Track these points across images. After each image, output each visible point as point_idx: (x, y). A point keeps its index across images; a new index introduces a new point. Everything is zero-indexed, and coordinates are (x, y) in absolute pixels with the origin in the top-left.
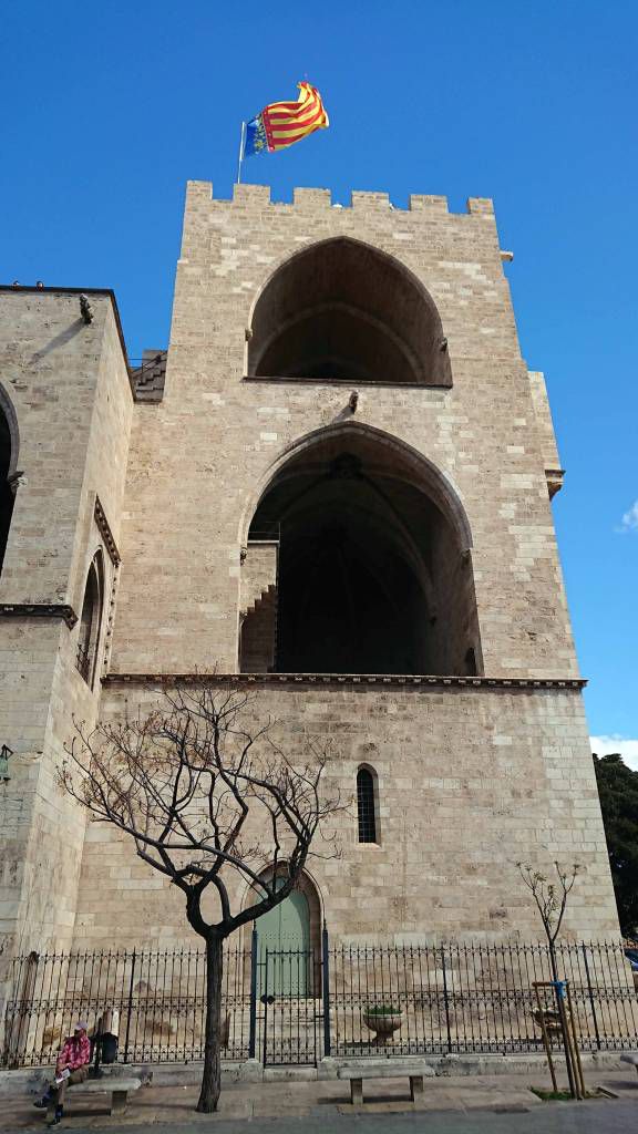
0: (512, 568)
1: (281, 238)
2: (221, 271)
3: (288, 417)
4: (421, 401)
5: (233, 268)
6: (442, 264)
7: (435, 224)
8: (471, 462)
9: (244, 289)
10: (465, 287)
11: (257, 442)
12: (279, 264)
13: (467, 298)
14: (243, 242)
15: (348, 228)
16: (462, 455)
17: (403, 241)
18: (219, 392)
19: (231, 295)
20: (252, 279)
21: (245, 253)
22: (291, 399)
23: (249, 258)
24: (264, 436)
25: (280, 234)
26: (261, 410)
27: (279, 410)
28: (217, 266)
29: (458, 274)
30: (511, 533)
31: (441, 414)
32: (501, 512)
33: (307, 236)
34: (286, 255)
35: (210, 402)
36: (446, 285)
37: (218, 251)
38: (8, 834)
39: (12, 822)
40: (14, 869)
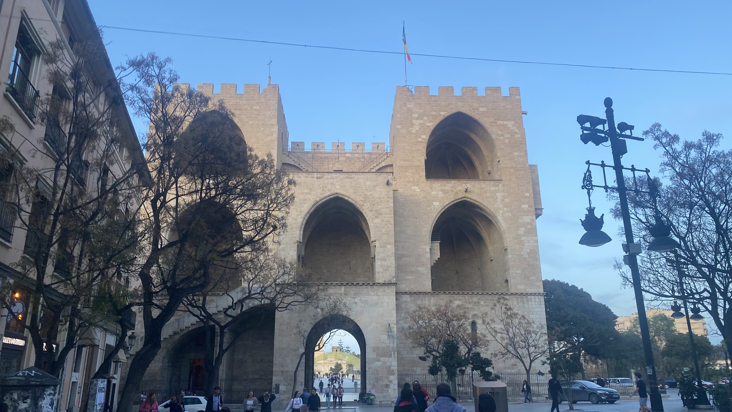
0: (522, 253)
1: (435, 113)
2: (413, 131)
3: (442, 195)
4: (490, 187)
5: (418, 129)
6: (499, 122)
7: (496, 102)
8: (509, 212)
9: (423, 139)
10: (508, 133)
11: (432, 206)
12: (435, 125)
13: (508, 138)
14: (420, 117)
15: (461, 107)
16: (505, 209)
17: (483, 112)
18: (417, 186)
19: (418, 142)
20: (425, 134)
21: (422, 121)
22: (443, 188)
23: (423, 123)
24: (435, 203)
25: (435, 111)
26: (433, 193)
27: (439, 192)
28: (412, 128)
29: (505, 127)
30: (522, 239)
31: (498, 192)
32: (519, 231)
33: (445, 111)
34: (437, 121)
35: (414, 190)
36: (500, 133)
37: (412, 121)
38: (391, 345)
39: (392, 342)
40: (394, 354)
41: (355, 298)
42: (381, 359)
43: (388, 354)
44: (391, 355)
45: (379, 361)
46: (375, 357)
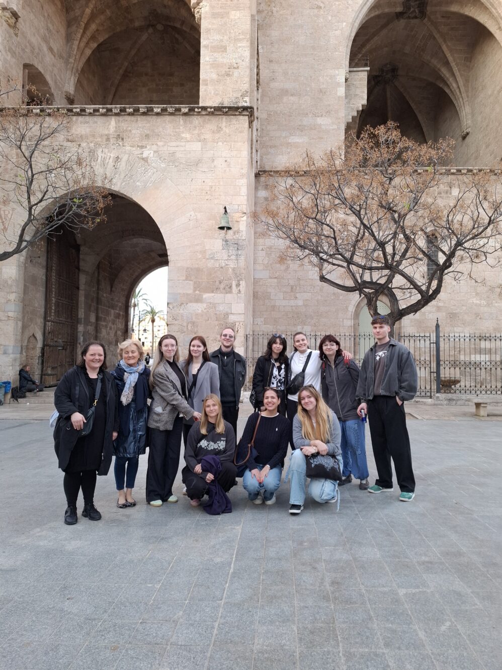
38: (232, 265)
39: (233, 257)
40: (238, 285)
41: (142, 147)
42: (206, 296)
43: (222, 286)
44: (231, 287)
45: (198, 300)
46: (190, 291)
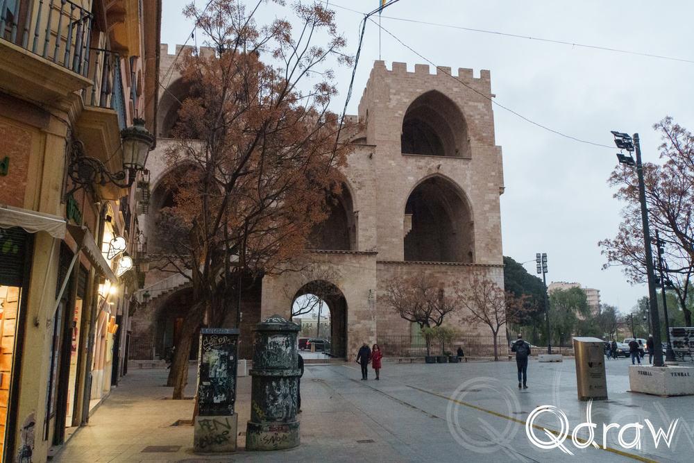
0: (486, 228)
2: (391, 106)
3: (417, 171)
4: (460, 165)
5: (395, 104)
6: (470, 103)
7: (468, 83)
8: (476, 190)
9: (400, 114)
10: (479, 114)
11: (407, 180)
12: (411, 102)
13: (478, 119)
14: (397, 93)
15: (436, 85)
16: (473, 186)
17: (456, 92)
18: (394, 160)
19: (395, 117)
20: (402, 110)
21: (399, 97)
22: (418, 163)
23: (400, 99)
24: (409, 178)
25: (411, 88)
26: (408, 168)
27: (413, 168)
28: (389, 103)
29: (476, 108)
30: (487, 215)
31: (468, 170)
32: (484, 208)
33: (421, 89)
34: (414, 98)
35: (391, 164)
36: (471, 113)
37: (389, 96)
39: (372, 307)
40: (374, 317)
41: (338, 265)
42: (362, 321)
43: (368, 318)
44: (371, 318)
45: (359, 323)
46: (357, 320)
